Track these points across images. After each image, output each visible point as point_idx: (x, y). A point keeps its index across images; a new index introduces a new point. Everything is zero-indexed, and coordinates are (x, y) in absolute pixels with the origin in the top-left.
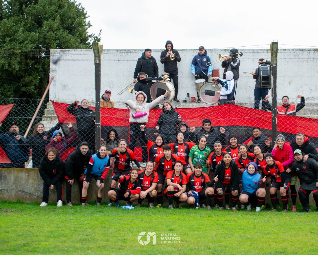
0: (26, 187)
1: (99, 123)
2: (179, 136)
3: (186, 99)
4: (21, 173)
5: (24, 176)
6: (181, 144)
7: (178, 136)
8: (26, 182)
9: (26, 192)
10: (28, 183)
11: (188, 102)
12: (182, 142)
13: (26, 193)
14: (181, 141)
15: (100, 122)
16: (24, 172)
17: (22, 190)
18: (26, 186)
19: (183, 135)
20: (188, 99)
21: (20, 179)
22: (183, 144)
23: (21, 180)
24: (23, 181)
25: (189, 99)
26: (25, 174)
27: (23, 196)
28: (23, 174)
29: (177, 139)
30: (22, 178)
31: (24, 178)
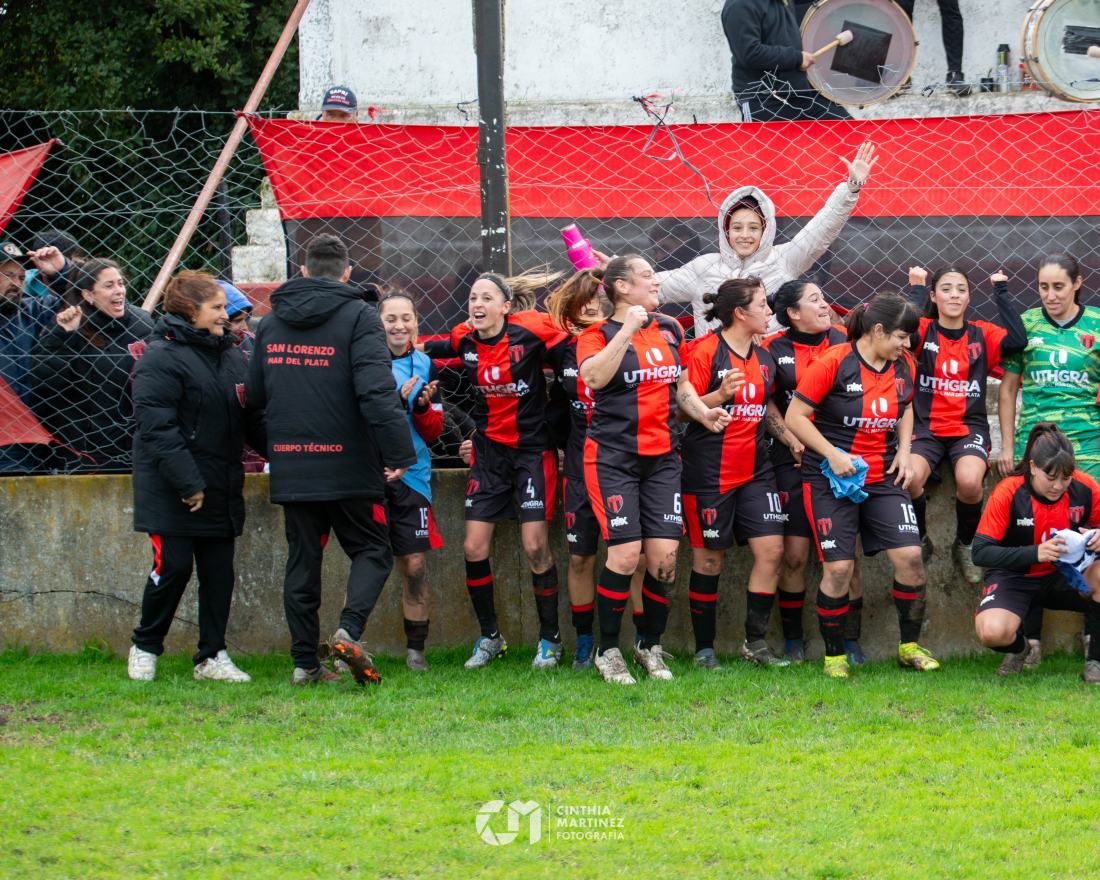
0: (129, 575)
1: (501, 230)
2: (946, 290)
3: (993, 76)
4: (97, 503)
5: (114, 520)
6: (953, 335)
7: (939, 291)
8: (125, 551)
9: (127, 602)
10: (137, 556)
11: (1004, 87)
12: (959, 325)
13: (127, 609)
14: (953, 318)
15: (504, 224)
16: (114, 498)
17: (105, 590)
18: (127, 569)
19: (965, 287)
20: (1003, 72)
21: (97, 534)
22: (961, 332)
23: (102, 541)
24: (108, 544)
25: (1010, 76)
26: (120, 509)
27: (114, 623)
28: (112, 509)
29: (935, 306)
30: (103, 530)
31: (115, 527)
